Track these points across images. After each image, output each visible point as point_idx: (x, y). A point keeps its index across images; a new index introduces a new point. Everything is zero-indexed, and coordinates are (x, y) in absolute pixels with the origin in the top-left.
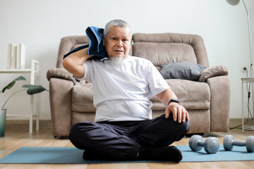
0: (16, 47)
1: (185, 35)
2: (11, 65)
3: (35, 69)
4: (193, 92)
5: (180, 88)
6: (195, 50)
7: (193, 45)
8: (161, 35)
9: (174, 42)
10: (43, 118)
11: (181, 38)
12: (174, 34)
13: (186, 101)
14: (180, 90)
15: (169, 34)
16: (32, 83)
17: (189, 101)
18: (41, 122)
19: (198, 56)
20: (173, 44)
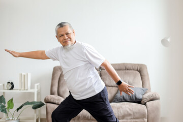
0: (25, 75)
1: (135, 64)
2: (22, 87)
3: (37, 88)
4: (136, 113)
5: (128, 110)
6: (141, 76)
7: (140, 71)
8: (119, 64)
9: (127, 70)
10: (42, 117)
11: (132, 67)
12: (127, 64)
13: (132, 119)
14: (128, 112)
15: (124, 64)
16: (36, 100)
17: (134, 118)
18: (41, 119)
19: (143, 80)
20: (127, 71)
